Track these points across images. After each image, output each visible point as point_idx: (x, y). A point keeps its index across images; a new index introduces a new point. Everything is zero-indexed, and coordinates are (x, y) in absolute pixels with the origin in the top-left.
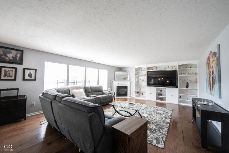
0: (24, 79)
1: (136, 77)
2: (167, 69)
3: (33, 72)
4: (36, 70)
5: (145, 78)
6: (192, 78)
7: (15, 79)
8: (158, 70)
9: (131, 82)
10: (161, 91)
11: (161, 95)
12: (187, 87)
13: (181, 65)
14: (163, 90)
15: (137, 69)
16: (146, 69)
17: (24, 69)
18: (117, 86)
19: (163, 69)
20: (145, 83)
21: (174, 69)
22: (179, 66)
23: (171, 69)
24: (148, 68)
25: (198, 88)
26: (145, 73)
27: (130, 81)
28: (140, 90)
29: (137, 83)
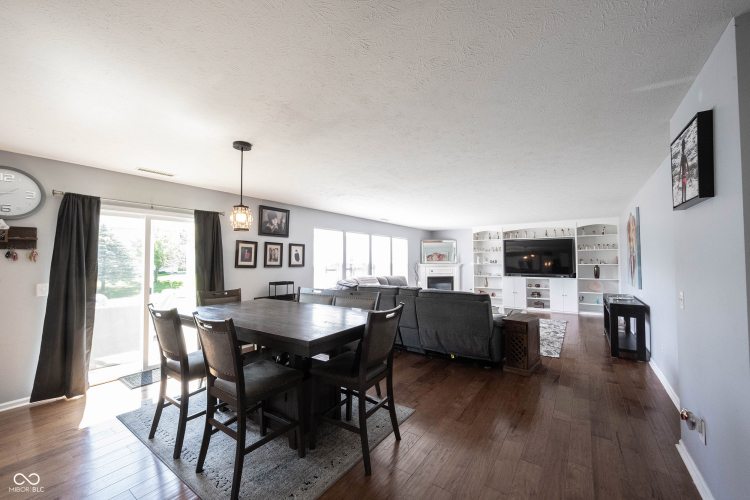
0: (290, 265)
1: (476, 255)
2: (551, 236)
3: (300, 249)
4: (303, 246)
5: (500, 257)
6: (606, 256)
7: (281, 265)
8: (531, 237)
9: (461, 267)
10: (538, 286)
11: (539, 295)
12: (597, 275)
13: (583, 228)
14: (543, 284)
15: (478, 236)
16: (501, 236)
17: (290, 245)
18: (429, 278)
19: (541, 236)
20: (499, 269)
21: (567, 236)
22: (578, 229)
23: (560, 236)
24: (506, 234)
25: (619, 279)
26: (500, 244)
27: (459, 265)
28: (487, 286)
29: (479, 270)
